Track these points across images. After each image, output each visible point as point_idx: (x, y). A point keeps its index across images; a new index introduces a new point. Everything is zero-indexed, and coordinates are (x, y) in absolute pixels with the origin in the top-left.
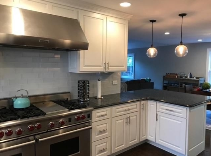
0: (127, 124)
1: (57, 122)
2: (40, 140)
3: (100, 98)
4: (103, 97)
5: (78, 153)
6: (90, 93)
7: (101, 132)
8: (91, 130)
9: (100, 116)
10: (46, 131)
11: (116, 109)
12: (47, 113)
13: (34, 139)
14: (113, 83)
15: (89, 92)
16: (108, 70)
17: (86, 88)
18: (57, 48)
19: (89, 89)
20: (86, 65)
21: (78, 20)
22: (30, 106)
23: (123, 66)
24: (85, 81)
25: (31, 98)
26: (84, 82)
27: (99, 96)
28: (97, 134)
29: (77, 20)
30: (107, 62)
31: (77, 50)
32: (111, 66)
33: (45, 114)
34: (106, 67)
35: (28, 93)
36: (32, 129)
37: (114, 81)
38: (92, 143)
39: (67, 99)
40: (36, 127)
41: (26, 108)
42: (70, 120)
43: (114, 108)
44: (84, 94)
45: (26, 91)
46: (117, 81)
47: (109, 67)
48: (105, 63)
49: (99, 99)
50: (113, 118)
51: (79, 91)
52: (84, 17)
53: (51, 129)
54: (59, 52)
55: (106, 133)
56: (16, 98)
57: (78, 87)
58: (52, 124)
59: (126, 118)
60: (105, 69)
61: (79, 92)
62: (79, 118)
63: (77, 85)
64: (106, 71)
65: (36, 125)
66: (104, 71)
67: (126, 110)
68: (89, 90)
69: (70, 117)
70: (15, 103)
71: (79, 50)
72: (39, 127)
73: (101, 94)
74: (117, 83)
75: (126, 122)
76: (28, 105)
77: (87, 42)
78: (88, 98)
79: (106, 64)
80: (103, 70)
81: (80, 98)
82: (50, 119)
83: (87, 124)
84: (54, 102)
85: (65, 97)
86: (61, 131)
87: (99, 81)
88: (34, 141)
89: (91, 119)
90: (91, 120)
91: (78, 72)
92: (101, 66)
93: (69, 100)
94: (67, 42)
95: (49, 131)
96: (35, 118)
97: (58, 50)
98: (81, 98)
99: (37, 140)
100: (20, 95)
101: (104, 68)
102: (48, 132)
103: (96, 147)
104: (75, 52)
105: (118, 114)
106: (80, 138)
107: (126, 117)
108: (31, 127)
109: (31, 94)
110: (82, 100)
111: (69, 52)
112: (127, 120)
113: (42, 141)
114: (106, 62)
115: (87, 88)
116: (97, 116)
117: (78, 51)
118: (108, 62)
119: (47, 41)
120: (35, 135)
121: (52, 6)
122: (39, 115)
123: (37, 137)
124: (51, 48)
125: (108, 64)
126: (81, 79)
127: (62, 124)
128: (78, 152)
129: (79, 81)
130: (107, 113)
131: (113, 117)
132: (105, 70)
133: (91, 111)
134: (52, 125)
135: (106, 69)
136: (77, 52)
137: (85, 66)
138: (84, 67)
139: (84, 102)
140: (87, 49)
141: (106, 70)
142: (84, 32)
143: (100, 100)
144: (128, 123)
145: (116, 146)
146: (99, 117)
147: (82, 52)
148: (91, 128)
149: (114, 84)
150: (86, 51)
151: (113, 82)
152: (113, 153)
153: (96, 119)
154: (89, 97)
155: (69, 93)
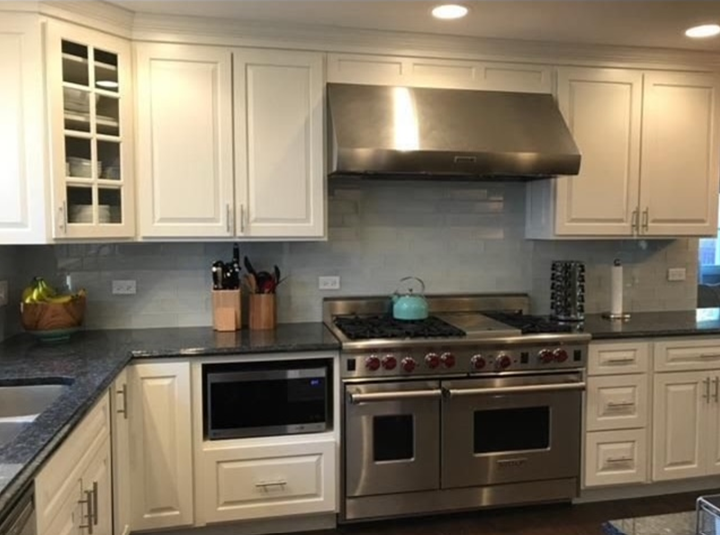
0: (708, 402)
1: (491, 356)
2: (452, 391)
3: (620, 316)
4: (628, 316)
5: (543, 450)
6: (585, 298)
7: (614, 409)
8: (584, 393)
9: (612, 362)
10: (465, 375)
11: (668, 349)
12: (468, 333)
13: (437, 386)
14: (667, 277)
15: (582, 296)
16: (646, 233)
17: (575, 284)
18: (496, 173)
19: (582, 287)
20: (574, 217)
21: (554, 95)
22: (429, 318)
23: (702, 221)
24: (573, 264)
25: (432, 300)
26: (567, 267)
27: (617, 310)
28: (601, 413)
29: (551, 95)
30: (643, 209)
31: (551, 177)
32: (654, 221)
33: (464, 334)
34: (641, 223)
35: (423, 286)
36: (435, 362)
37: (671, 270)
38: (588, 434)
39: (521, 311)
40: (442, 361)
41: (421, 321)
42: (525, 358)
43: (661, 345)
44: (569, 299)
45: (420, 281)
46: (684, 270)
47: (650, 224)
48: (637, 213)
49: (615, 318)
50: (656, 375)
51: (554, 291)
52: (570, 85)
53: (477, 373)
54: (500, 185)
55: (630, 413)
56: (399, 296)
57: (551, 282)
58: (479, 360)
59: (704, 382)
60: (637, 229)
61: (553, 294)
62: (548, 357)
63: (550, 276)
64: (638, 235)
65: (443, 357)
66: (632, 236)
67: (704, 358)
68: (583, 291)
69: (525, 351)
70: (396, 307)
71: (555, 177)
72: (450, 362)
73: (624, 307)
74: (683, 278)
75: (705, 394)
76: (424, 316)
77: (576, 153)
78: (579, 314)
79: (641, 215)
80: (628, 232)
81: (558, 313)
82: (475, 347)
83: (572, 377)
84: (485, 314)
85: (515, 306)
86: (498, 381)
87: (618, 265)
88: (439, 391)
89: (585, 365)
90: (584, 369)
91: (552, 238)
92: (621, 221)
93: (525, 313)
94: (526, 157)
95: (472, 375)
96: (440, 340)
97: (499, 179)
98: (559, 310)
99: (445, 392)
100: (408, 292)
101: (633, 226)
102: (468, 377)
103: (598, 449)
104: (544, 182)
105: (675, 366)
106: (551, 410)
107: (705, 379)
108: (433, 359)
109: (431, 290)
110: (562, 317)
111: (529, 185)
112: (708, 387)
113: (456, 396)
114: (638, 208)
115: (578, 284)
116: (602, 361)
117: (553, 180)
118: (647, 209)
119: (472, 160)
120: (441, 380)
121: (486, 69)
122: (451, 334)
123: (445, 384)
124: (481, 175)
125: (646, 213)
126: (560, 257)
127: (505, 364)
128: (546, 447)
129: (554, 265)
130: (635, 355)
131: (656, 369)
132: (635, 233)
133: (585, 343)
134: (481, 364)
135: (640, 228)
136: (549, 183)
137: (573, 220)
138: (567, 224)
139: (568, 324)
140: (576, 173)
141: (640, 233)
142: (571, 130)
143: (620, 322)
144: (712, 399)
145: (665, 460)
146: (609, 365)
147: (562, 181)
148: (583, 389)
149: (671, 278)
150: (574, 177)
151: (667, 272)
152: (655, 479)
153: (601, 368)
154: (582, 311)
155: (525, 295)
